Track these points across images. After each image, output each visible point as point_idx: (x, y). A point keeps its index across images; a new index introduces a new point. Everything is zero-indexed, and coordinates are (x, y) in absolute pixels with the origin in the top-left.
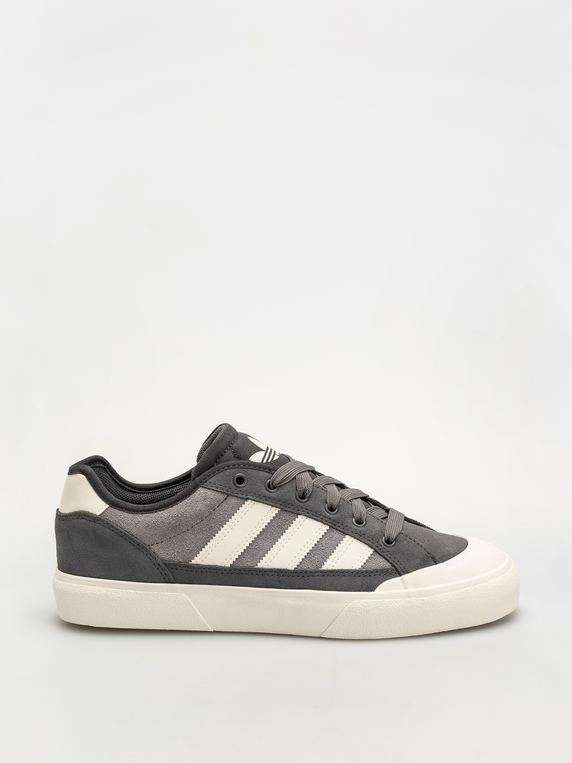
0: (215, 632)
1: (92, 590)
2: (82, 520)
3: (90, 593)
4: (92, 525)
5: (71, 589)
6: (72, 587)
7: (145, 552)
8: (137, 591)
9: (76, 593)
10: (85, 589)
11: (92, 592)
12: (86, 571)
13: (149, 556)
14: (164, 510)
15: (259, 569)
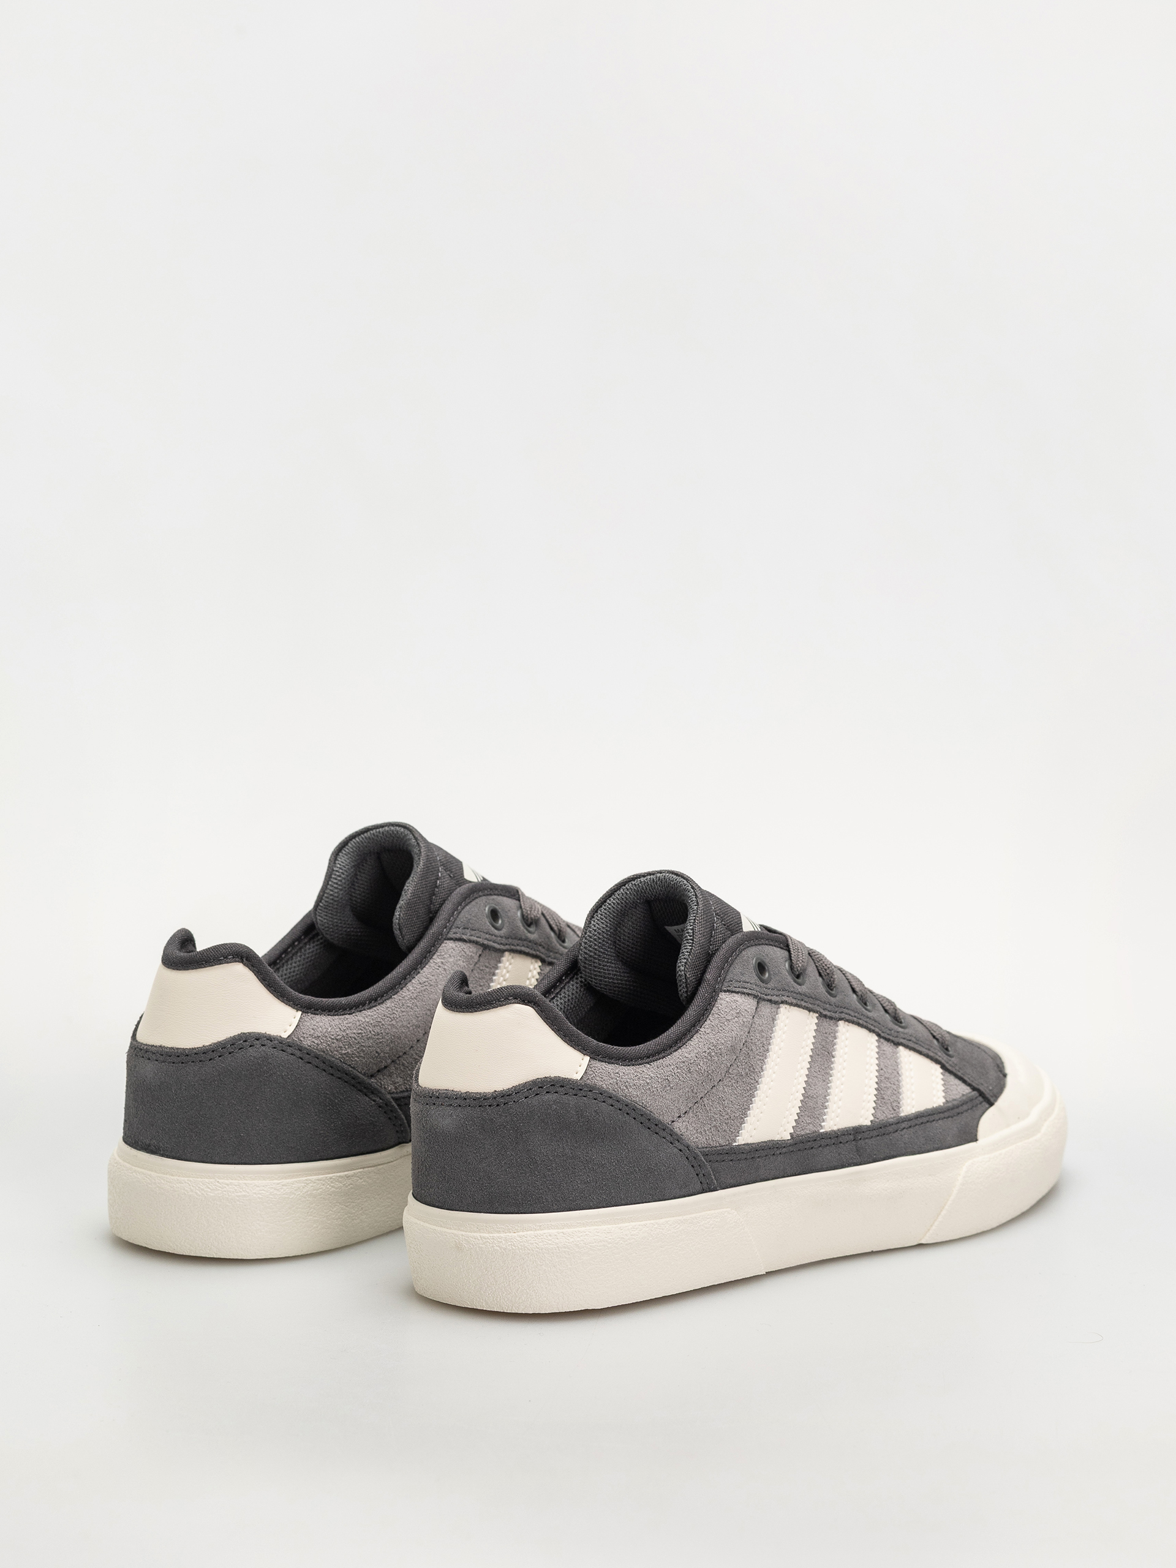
0: (769, 1274)
1: (596, 1234)
2: (548, 1095)
3: (594, 1239)
4: (572, 1100)
5: (550, 1242)
6: (549, 1238)
7: (669, 1138)
8: (668, 1219)
9: (565, 1248)
10: (581, 1234)
11: (597, 1237)
12: (571, 1198)
13: (677, 1144)
14: (680, 1047)
15: (826, 1133)
